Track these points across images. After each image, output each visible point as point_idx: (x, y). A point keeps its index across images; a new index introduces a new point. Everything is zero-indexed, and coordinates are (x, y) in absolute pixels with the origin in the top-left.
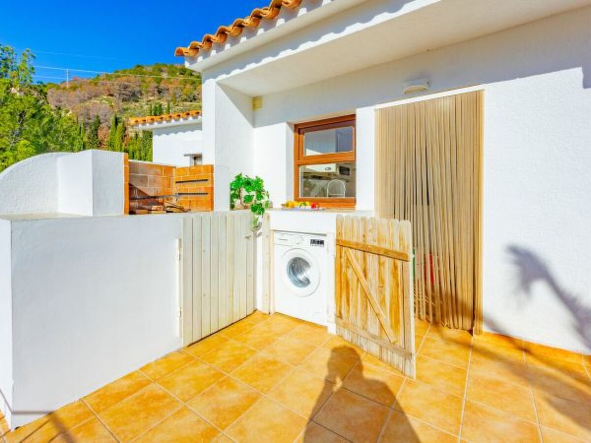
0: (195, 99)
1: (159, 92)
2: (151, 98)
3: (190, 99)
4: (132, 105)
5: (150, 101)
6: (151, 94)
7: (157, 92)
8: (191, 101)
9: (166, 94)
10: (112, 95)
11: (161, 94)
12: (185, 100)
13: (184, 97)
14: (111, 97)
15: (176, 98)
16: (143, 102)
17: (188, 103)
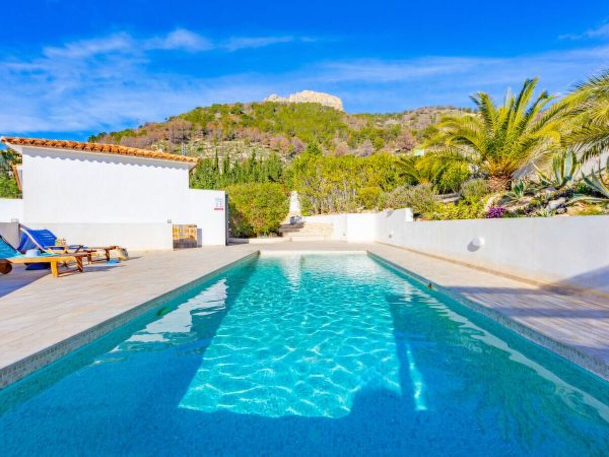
0: (234, 138)
1: (205, 134)
2: (198, 140)
3: (229, 139)
4: (183, 146)
5: (196, 142)
6: (197, 136)
7: (202, 135)
8: (230, 140)
9: (210, 136)
10: (167, 139)
11: (206, 136)
12: (225, 140)
13: (224, 137)
14: (166, 141)
15: (218, 139)
16: (191, 143)
17: (227, 142)
